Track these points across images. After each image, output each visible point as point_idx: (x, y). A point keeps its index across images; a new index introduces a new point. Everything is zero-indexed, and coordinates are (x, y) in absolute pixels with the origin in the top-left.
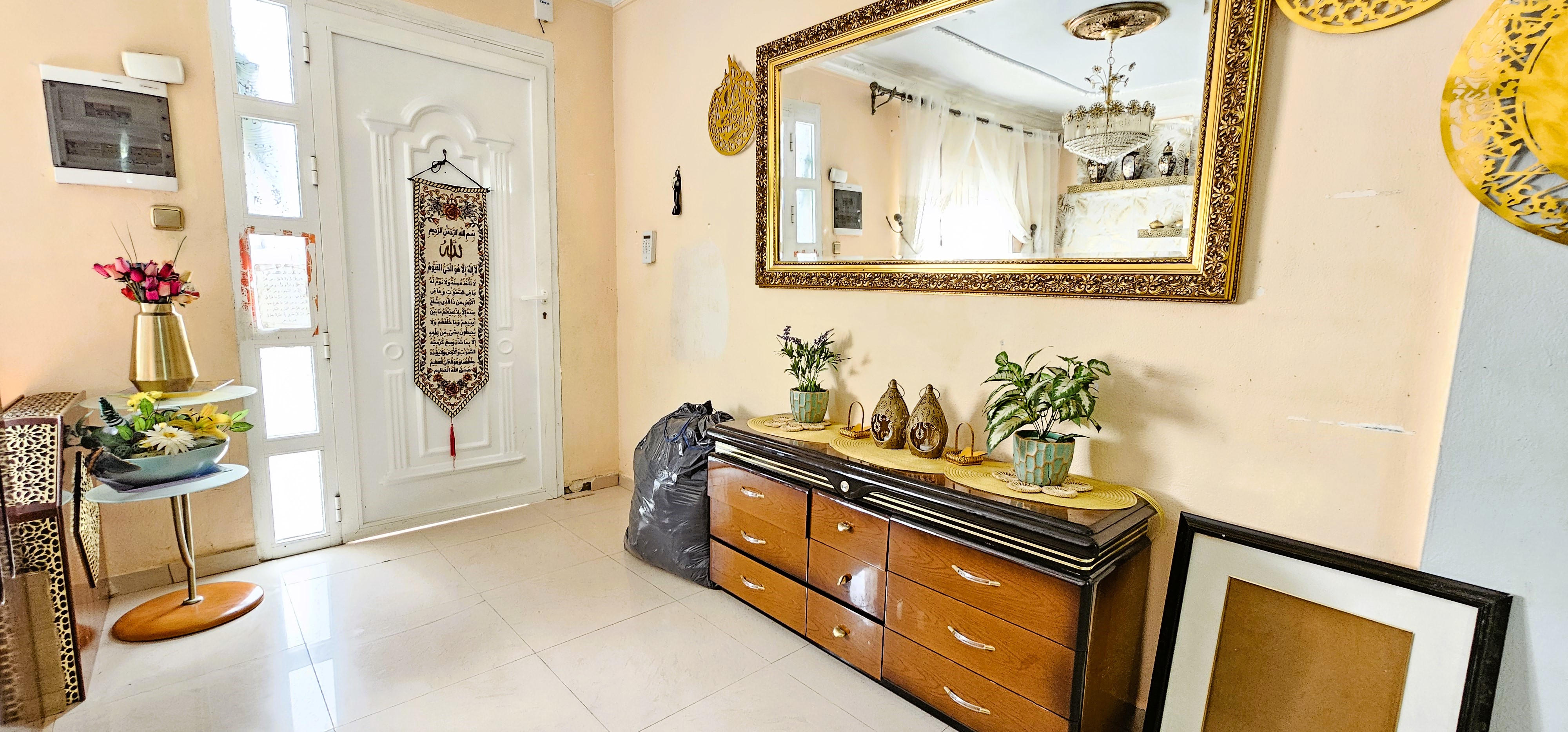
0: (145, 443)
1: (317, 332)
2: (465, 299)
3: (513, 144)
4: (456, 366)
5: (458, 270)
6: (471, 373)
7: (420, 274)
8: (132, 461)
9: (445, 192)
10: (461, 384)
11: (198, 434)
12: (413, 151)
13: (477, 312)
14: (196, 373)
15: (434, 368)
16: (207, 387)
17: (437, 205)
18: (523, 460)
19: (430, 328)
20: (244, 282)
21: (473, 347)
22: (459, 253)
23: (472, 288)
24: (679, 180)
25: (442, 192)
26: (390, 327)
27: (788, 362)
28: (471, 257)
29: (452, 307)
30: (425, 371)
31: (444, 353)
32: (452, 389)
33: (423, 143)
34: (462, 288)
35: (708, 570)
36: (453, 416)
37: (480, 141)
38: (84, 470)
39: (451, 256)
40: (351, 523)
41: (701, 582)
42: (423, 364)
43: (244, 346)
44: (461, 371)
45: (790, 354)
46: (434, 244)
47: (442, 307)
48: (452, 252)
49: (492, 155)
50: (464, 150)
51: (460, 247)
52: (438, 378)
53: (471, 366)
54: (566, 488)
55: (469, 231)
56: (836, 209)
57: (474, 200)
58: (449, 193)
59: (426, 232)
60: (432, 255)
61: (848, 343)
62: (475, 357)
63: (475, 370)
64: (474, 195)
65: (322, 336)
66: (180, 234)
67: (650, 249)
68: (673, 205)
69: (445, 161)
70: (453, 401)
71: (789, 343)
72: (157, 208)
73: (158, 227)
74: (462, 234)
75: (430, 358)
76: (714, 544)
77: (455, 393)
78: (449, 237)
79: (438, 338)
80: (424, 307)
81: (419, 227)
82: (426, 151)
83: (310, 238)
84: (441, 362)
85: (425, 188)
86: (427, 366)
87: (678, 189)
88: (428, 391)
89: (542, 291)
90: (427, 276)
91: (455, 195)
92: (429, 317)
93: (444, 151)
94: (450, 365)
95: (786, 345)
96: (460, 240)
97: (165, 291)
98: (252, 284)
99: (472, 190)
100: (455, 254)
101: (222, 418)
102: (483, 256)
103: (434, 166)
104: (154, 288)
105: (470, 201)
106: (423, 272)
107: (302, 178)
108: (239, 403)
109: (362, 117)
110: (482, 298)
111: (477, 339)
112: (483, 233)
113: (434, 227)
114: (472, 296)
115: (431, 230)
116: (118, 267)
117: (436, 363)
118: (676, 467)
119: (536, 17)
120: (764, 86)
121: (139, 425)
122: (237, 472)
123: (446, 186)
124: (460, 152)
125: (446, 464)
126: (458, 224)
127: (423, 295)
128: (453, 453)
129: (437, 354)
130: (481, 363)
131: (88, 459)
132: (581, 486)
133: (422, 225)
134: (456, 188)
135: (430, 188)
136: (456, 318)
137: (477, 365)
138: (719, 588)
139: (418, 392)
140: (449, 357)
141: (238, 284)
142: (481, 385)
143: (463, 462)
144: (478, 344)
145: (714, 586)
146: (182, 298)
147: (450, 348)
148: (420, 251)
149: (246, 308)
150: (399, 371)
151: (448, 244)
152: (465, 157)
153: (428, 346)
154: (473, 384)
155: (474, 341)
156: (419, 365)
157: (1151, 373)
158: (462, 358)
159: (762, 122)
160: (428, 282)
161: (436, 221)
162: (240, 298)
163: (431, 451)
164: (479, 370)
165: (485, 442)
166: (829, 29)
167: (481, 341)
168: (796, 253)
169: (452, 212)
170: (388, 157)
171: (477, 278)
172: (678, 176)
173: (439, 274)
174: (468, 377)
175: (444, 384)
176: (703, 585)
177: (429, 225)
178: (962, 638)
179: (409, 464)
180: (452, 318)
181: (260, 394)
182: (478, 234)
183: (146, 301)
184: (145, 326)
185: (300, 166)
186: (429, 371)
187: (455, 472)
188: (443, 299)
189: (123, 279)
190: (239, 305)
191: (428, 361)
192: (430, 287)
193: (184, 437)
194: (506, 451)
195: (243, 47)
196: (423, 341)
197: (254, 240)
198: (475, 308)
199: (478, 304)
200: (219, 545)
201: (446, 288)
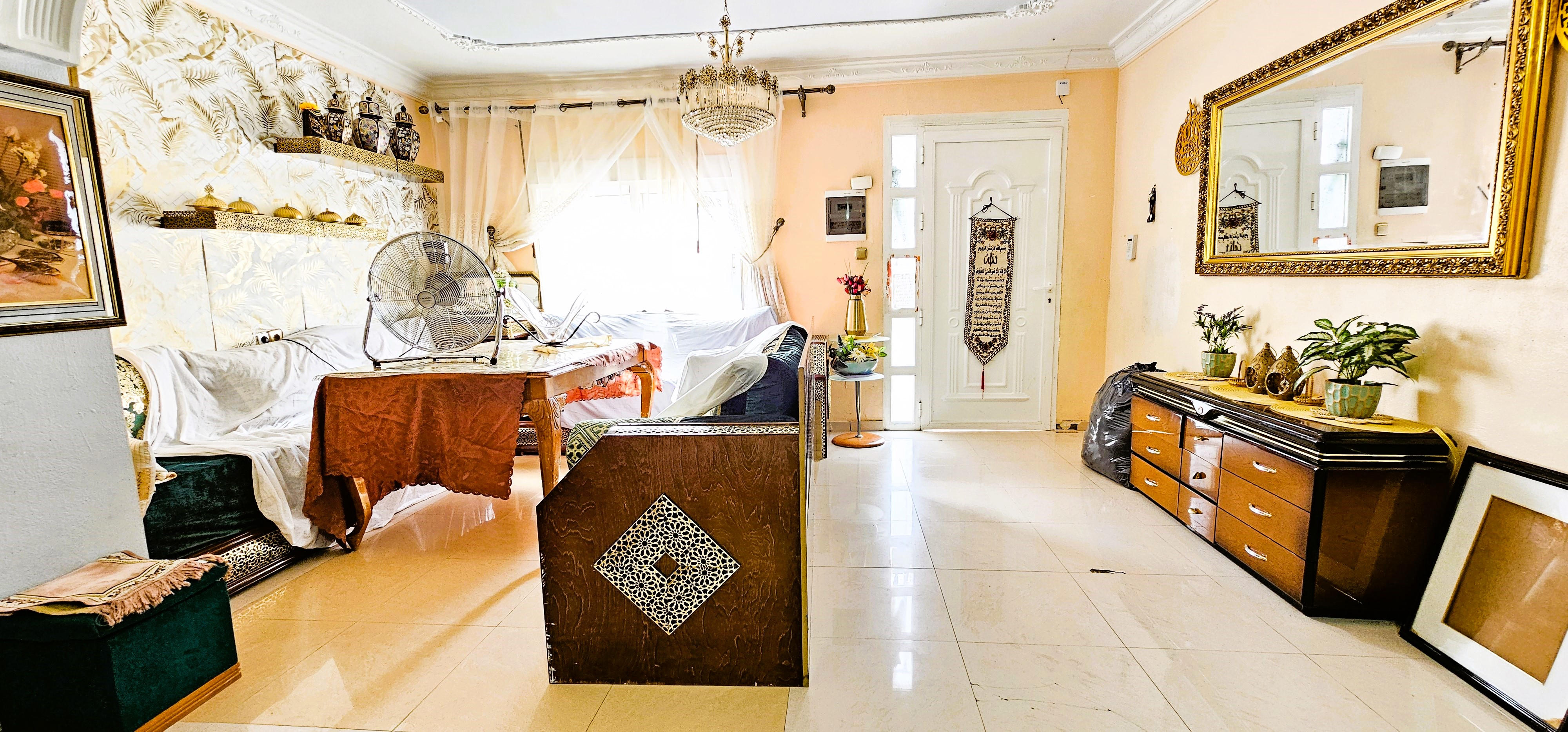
0: (850, 357)
1: (917, 310)
2: (997, 290)
3: (1035, 186)
4: (989, 333)
5: (994, 272)
6: (997, 337)
7: (972, 275)
8: (847, 363)
9: (989, 223)
10: (991, 344)
11: (867, 355)
12: (973, 201)
13: (1004, 298)
14: (867, 329)
15: (975, 333)
16: (871, 335)
17: (984, 233)
18: (1028, 399)
19: (975, 309)
20: (888, 284)
21: (999, 321)
22: (995, 261)
23: (1001, 283)
24: (1154, 196)
25: (987, 224)
26: (953, 308)
27: (1201, 331)
28: (1002, 263)
29: (988, 295)
30: (970, 335)
31: (981, 324)
32: (985, 347)
33: (979, 196)
34: (995, 283)
35: (1127, 476)
36: (984, 364)
37: (1014, 187)
38: (830, 367)
39: (990, 264)
40: (925, 420)
41: (1123, 484)
42: (969, 330)
43: (886, 316)
44: (991, 336)
45: (1202, 325)
46: (981, 256)
47: (983, 295)
48: (991, 261)
49: (1020, 195)
50: (1003, 195)
51: (996, 258)
52: (977, 339)
53: (998, 333)
54: (1057, 425)
55: (1002, 246)
56: (1382, 188)
57: (1007, 226)
58: (992, 224)
59: (977, 250)
60: (980, 264)
61: (1257, 318)
62: (1000, 328)
63: (1000, 336)
64: (1007, 223)
65: (920, 313)
66: (865, 261)
67: (1131, 249)
68: (1148, 214)
69: (991, 204)
70: (985, 354)
71: (1202, 316)
72: (858, 249)
73: (858, 259)
74: (998, 249)
75: (974, 327)
76: (1132, 456)
77: (987, 350)
78: (990, 251)
79: (979, 315)
80: (972, 296)
81: (973, 247)
82: (980, 200)
83: (918, 258)
84: (979, 330)
85: (978, 223)
86: (971, 332)
87: (1153, 202)
88: (971, 348)
89: (1049, 283)
90: (975, 277)
91: (995, 224)
92: (975, 302)
93: (991, 198)
94: (985, 332)
95: (1200, 317)
96: (997, 253)
97: (859, 289)
98: (891, 285)
99: (1005, 220)
100: (993, 262)
101: (876, 349)
102: (1010, 262)
103: (984, 209)
104: (856, 287)
105: (1004, 227)
106: (973, 274)
107: (916, 225)
108: (882, 344)
109: (947, 187)
110: (1007, 289)
111: (1003, 316)
112: (1011, 247)
113: (982, 246)
114: (1001, 288)
115: (980, 248)
116: (845, 279)
117: (977, 330)
118: (1114, 403)
119: (1057, 95)
120: (1208, 124)
121: (849, 348)
122: (880, 376)
123: (990, 220)
124: (1000, 197)
125: (978, 394)
126: (996, 243)
127: (972, 288)
128: (983, 387)
129: (978, 324)
130: (1004, 331)
131: (832, 362)
132: (1069, 425)
133: (975, 246)
134: (996, 220)
135: (981, 223)
136: (991, 302)
137: (1002, 333)
138: (1136, 490)
139: (966, 348)
140: (985, 327)
141: (885, 285)
142: (1003, 345)
143: (989, 394)
144: (1003, 319)
145: (1131, 487)
146: (865, 292)
147: (986, 321)
148: (972, 261)
149: (888, 297)
150: (956, 334)
151: (989, 256)
152: (1003, 200)
153: (973, 320)
154: (998, 345)
155: (1000, 317)
156: (967, 331)
157: (1464, 337)
158: (992, 328)
159: (1206, 151)
160: (976, 280)
161: (983, 242)
162: (886, 292)
163: (970, 384)
164: (1002, 336)
165: (1003, 384)
166: (1251, 80)
167: (1005, 317)
168: (1315, 240)
169: (993, 236)
170: (959, 207)
171: (1005, 276)
172: (1154, 192)
173: (982, 275)
174: (995, 340)
175: (980, 343)
176: (1125, 486)
177: (979, 245)
178: (1256, 511)
179: (957, 392)
180: (988, 302)
181: (890, 341)
182: (1008, 248)
183: (853, 294)
184: (852, 303)
185: (916, 219)
186: (973, 335)
187: (983, 400)
188: (983, 290)
189: (845, 284)
190: (885, 295)
191: (972, 329)
192: (977, 283)
193: (863, 355)
194: (1016, 391)
195: (896, 164)
196: (970, 316)
197: (893, 261)
198: (1003, 296)
199: (1004, 293)
200: (869, 418)
201: (985, 284)
